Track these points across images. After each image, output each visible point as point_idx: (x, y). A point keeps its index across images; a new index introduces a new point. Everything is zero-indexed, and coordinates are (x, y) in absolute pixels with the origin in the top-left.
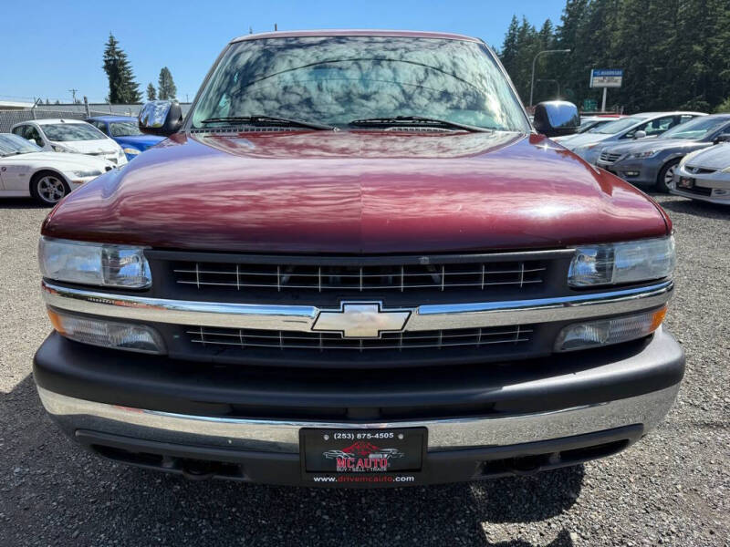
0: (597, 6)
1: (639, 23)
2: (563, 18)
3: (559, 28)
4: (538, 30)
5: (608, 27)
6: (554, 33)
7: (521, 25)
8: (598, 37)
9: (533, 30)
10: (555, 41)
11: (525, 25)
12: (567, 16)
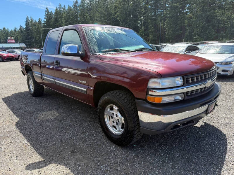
0: (56, 16)
1: (69, 22)
2: (45, 18)
3: (44, 21)
4: (37, 21)
5: (60, 22)
6: (43, 23)
7: (30, 19)
8: (58, 25)
9: (35, 21)
10: (44, 25)
11: (32, 19)
12: (46, 18)
